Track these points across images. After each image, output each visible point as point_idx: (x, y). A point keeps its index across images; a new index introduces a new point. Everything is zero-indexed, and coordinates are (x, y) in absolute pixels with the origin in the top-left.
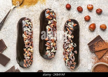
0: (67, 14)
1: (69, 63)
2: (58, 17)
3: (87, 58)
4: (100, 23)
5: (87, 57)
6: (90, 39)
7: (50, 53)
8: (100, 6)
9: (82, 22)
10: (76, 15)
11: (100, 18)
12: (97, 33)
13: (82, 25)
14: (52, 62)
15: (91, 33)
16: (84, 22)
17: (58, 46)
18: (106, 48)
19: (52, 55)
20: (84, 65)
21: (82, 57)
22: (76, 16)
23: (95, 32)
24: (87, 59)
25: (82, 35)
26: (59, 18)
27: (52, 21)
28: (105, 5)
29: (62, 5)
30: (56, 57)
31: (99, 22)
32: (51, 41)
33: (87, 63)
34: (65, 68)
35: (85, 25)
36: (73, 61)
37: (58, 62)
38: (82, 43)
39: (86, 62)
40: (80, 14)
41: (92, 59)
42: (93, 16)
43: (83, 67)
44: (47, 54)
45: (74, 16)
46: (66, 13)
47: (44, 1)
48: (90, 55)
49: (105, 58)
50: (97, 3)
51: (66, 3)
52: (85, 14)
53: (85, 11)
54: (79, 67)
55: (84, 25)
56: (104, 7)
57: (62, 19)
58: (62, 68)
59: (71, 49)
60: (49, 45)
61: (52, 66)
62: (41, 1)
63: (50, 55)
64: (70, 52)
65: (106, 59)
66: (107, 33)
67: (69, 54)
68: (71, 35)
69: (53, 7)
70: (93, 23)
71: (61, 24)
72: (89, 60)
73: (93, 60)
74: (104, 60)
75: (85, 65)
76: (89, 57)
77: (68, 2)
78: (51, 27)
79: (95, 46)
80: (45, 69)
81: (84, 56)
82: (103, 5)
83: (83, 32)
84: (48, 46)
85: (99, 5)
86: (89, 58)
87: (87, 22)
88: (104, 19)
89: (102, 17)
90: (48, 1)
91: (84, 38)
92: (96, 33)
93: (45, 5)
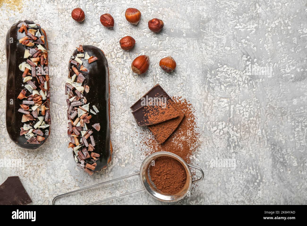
0: (77, 34)
1: (81, 154)
2: (54, 42)
3: (133, 143)
4: (160, 54)
5: (131, 141)
6: (138, 94)
7: (31, 130)
8: (159, 12)
9: (116, 52)
10: (101, 35)
11: (160, 42)
12: (153, 78)
13: (116, 59)
14: (45, 154)
15: (140, 80)
16: (121, 52)
17: (58, 114)
18: (176, 116)
19: (36, 137)
20: (124, 161)
21: (119, 141)
22: (100, 38)
23: (148, 78)
24: (132, 146)
25: (118, 86)
26: (56, 45)
27: (34, 50)
28: (171, 10)
29: (62, 11)
30: (52, 141)
31: (159, 51)
32: (32, 100)
33: (132, 156)
34: (76, 168)
35: (124, 61)
36: (91, 149)
37: (59, 156)
38: (119, 107)
39: (131, 153)
40: (111, 32)
41: (144, 146)
42: (143, 37)
43: (124, 166)
44: (24, 133)
45: (95, 37)
46: (75, 32)
47: (16, 3)
48: (138, 134)
49: (176, 143)
50: (151, 5)
51: (74, 6)
52: (122, 34)
53: (123, 25)
54: (113, 165)
55: (120, 60)
56: (169, 15)
57: (65, 46)
58: (69, 171)
59: (84, 118)
60: (28, 111)
61: (44, 166)
62: (10, 2)
63: (32, 135)
64: (82, 128)
65: (181, 145)
66: (179, 78)
67: (80, 132)
68: (83, 85)
69: (41, 17)
70: (143, 54)
71: (63, 58)
72: (136, 147)
73: (147, 147)
74: (174, 147)
75: (126, 162)
76: (136, 140)
77: (79, 4)
78: (31, 66)
79: (148, 112)
80: (26, 173)
81: (124, 139)
82: (166, 9)
83: (120, 77)
84: (25, 112)
85: (156, 9)
86: (135, 143)
87: (128, 53)
88: (171, 44)
89: (165, 39)
90: (28, 3)
91: (121, 92)
92: (151, 79)
93: (21, 11)
